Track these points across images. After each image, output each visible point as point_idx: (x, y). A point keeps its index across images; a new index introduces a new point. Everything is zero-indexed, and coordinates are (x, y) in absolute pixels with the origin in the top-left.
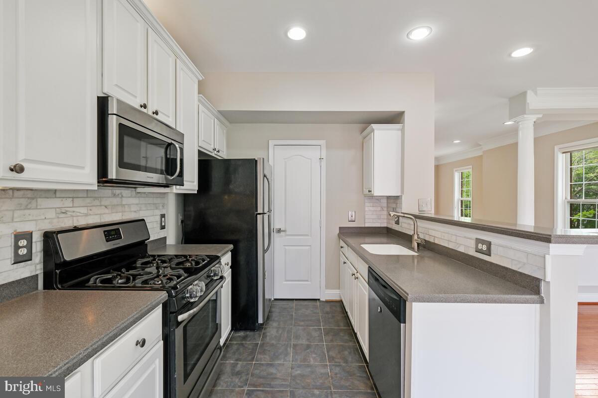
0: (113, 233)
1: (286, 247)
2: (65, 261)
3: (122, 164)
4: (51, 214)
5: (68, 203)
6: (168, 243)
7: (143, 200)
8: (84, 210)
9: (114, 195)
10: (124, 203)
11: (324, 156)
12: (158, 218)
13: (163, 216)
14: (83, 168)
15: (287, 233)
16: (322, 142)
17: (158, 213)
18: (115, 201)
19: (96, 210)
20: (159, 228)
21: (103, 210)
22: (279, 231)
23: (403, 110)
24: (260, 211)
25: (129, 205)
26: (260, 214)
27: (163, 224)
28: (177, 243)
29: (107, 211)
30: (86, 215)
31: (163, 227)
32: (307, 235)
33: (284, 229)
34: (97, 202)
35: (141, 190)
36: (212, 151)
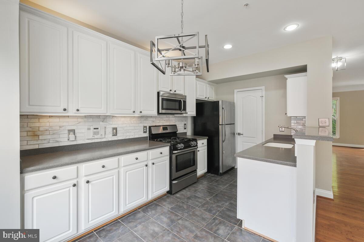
0: (165, 128)
1: (244, 143)
2: (152, 134)
3: (163, 109)
4: (151, 122)
5: (154, 119)
6: (187, 134)
7: (177, 119)
8: (158, 121)
9: (167, 117)
10: (170, 119)
11: (264, 95)
12: (183, 125)
13: (185, 124)
14: (153, 111)
15: (244, 135)
16: (263, 88)
17: (183, 123)
18: (167, 119)
19: (161, 121)
20: (184, 128)
21: (163, 121)
22: (239, 134)
23: (306, 64)
24: (221, 123)
25: (172, 120)
26: (220, 125)
27: (185, 127)
28: (192, 135)
29: (165, 122)
30: (159, 123)
31: (185, 129)
32: (254, 137)
33: (242, 134)
34: (162, 119)
35: (175, 115)
36: (205, 98)
